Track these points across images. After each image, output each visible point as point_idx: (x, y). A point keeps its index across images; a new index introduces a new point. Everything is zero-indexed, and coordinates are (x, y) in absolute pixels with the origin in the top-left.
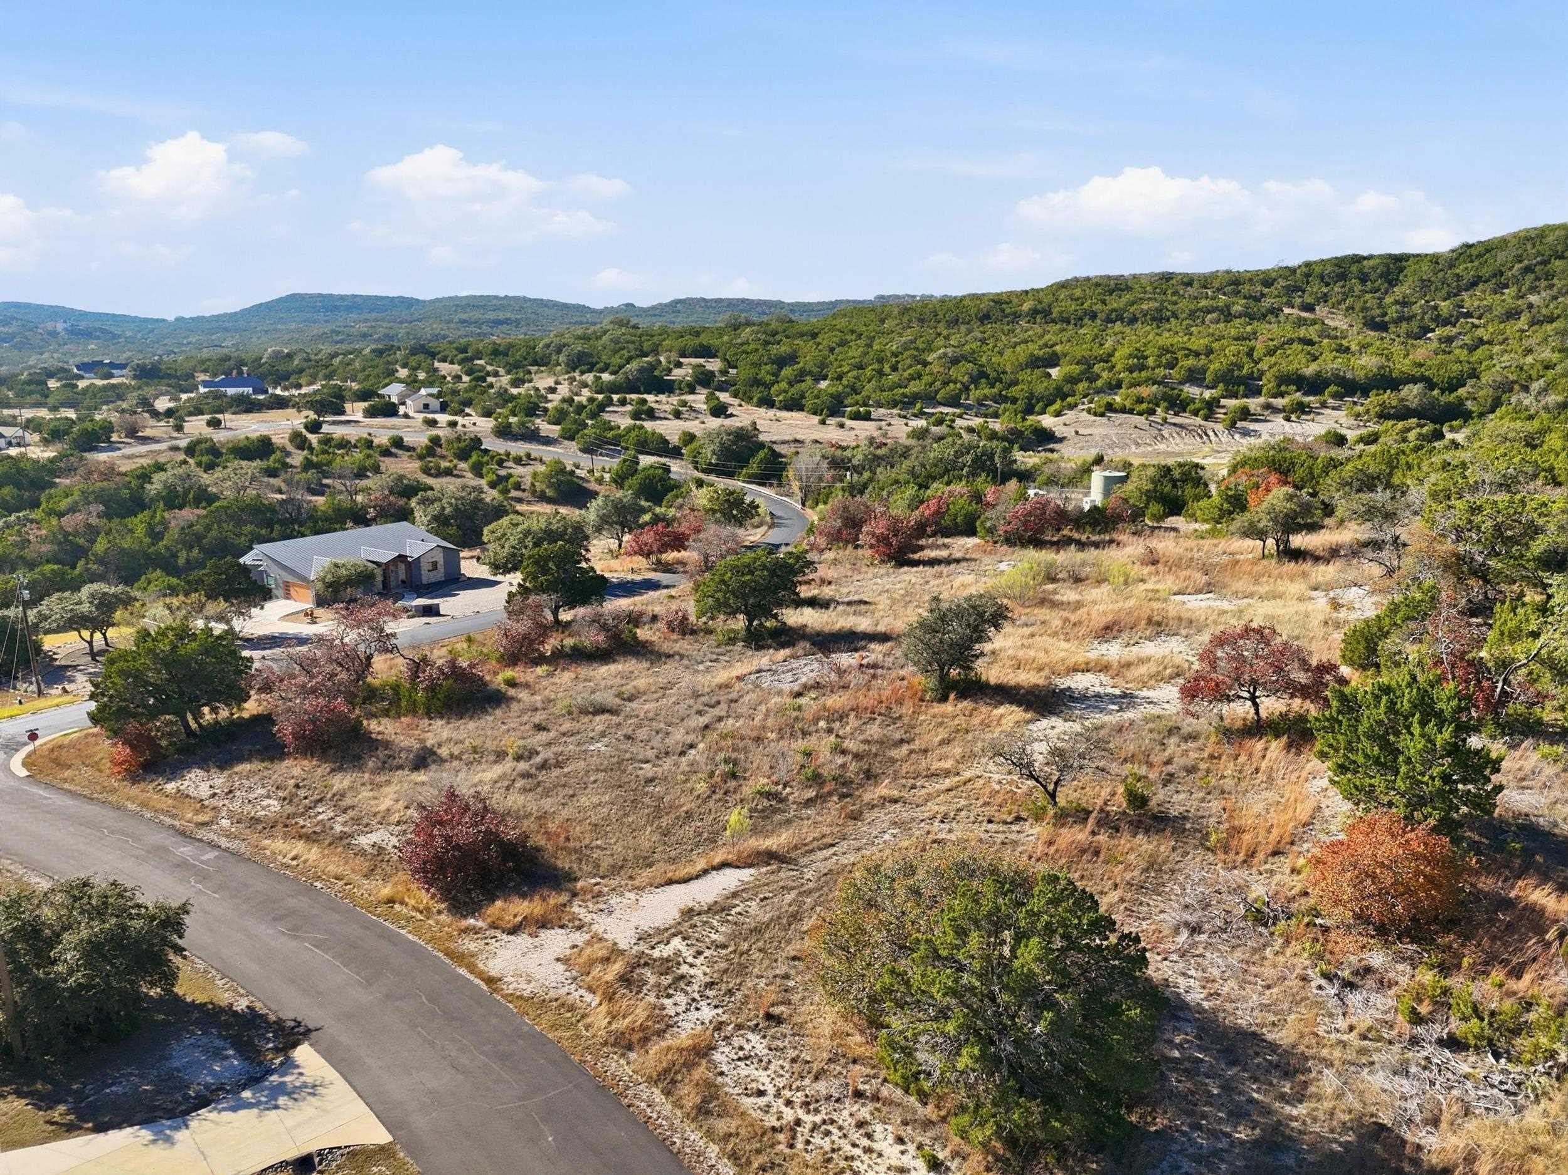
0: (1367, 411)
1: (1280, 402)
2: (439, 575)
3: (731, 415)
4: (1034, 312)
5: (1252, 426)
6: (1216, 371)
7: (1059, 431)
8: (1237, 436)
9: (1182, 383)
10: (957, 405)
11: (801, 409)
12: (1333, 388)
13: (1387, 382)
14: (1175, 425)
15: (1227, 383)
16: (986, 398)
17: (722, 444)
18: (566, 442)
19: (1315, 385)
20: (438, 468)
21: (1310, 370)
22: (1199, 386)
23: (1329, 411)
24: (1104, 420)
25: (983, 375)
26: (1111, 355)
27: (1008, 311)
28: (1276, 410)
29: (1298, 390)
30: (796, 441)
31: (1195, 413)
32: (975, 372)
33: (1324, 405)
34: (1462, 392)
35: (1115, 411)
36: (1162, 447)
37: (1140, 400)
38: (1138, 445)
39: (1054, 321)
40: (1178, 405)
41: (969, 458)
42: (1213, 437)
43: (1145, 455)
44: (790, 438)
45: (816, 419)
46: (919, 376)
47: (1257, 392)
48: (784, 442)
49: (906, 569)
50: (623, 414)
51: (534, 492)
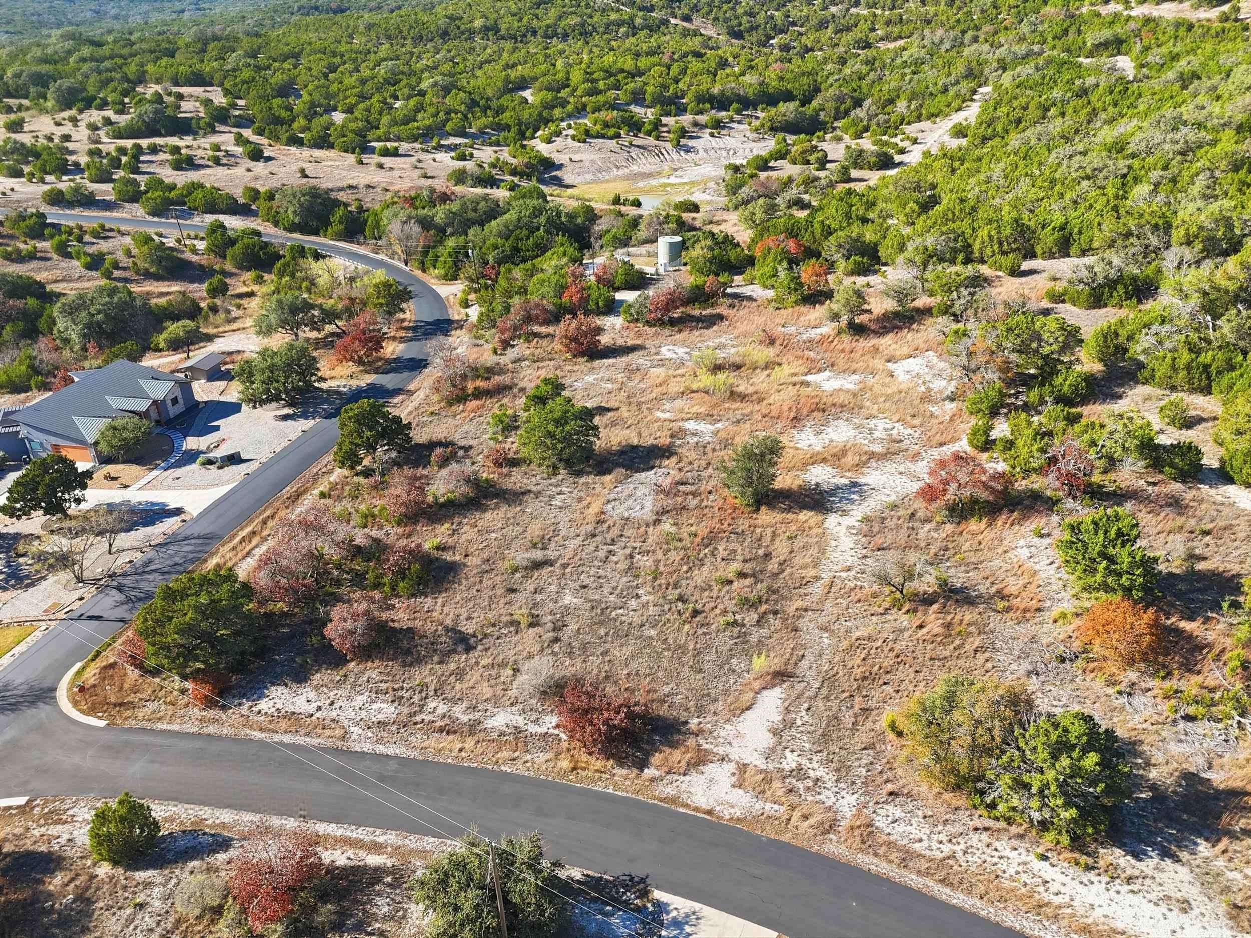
0: (762, 125)
1: (702, 118)
2: (180, 407)
3: (269, 159)
4: (486, 29)
5: (691, 143)
6: (653, 93)
7: (558, 158)
8: (682, 153)
9: (628, 104)
10: (464, 134)
11: (331, 146)
12: (735, 105)
13: (770, 99)
14: (638, 146)
15: (662, 103)
16: (486, 127)
18: (126, 204)
19: (721, 102)
20: (18, 251)
21: (716, 90)
22: (643, 106)
23: (735, 125)
24: (587, 145)
25: (474, 103)
26: (568, 79)
27: (463, 27)
28: (704, 126)
29: (712, 108)
30: (350, 187)
31: (649, 133)
32: (468, 101)
33: (732, 120)
34: (815, 103)
35: (593, 137)
36: (634, 168)
37: (606, 125)
38: (618, 167)
39: (503, 38)
40: (635, 126)
42: (666, 155)
43: (627, 178)
44: (345, 184)
45: (351, 158)
46: (420, 108)
47: (681, 110)
48: (341, 189)
50: (162, 163)
51: (137, 272)
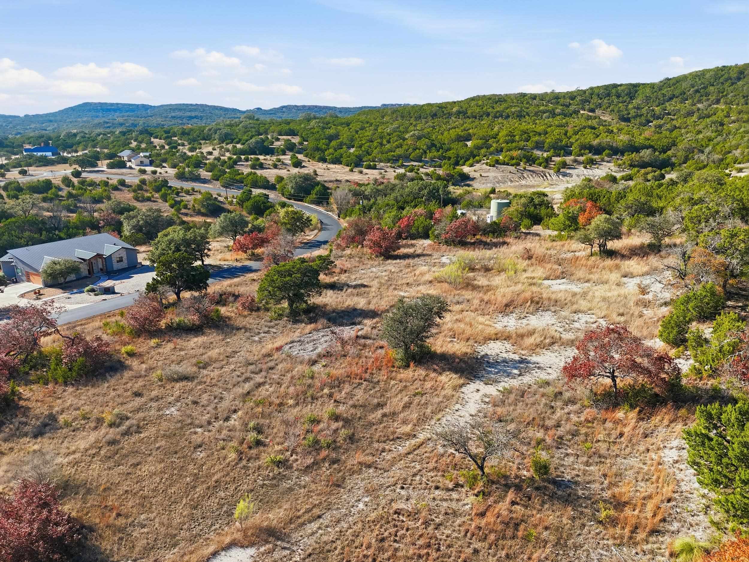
0: (624, 163)
1: (581, 159)
2: (124, 264)
3: (304, 167)
4: (459, 113)
5: (568, 171)
6: (549, 143)
7: (472, 174)
8: (561, 177)
9: (532, 149)
10: (420, 161)
11: (340, 163)
12: (607, 151)
13: (635, 149)
14: (529, 171)
15: (555, 149)
16: (435, 157)
17: (296, 183)
18: (215, 182)
19: (598, 150)
20: (143, 197)
21: (595, 142)
22: (541, 151)
23: (605, 163)
24: (495, 168)
25: (433, 145)
26: (497, 135)
27: (445, 112)
28: (579, 163)
29: (590, 153)
30: (337, 181)
31: (540, 165)
32: (429, 144)
33: (603, 160)
34: (669, 153)
35: (500, 164)
36: (523, 182)
37: (512, 158)
38: (511, 181)
39: (468, 117)
40: (531, 160)
41: (426, 192)
42: (549, 177)
43: (515, 187)
44: (334, 179)
45: (348, 169)
46: (401, 146)
47: (570, 154)
48: (331, 181)
49: (390, 261)
50: (247, 166)
51: (194, 210)
